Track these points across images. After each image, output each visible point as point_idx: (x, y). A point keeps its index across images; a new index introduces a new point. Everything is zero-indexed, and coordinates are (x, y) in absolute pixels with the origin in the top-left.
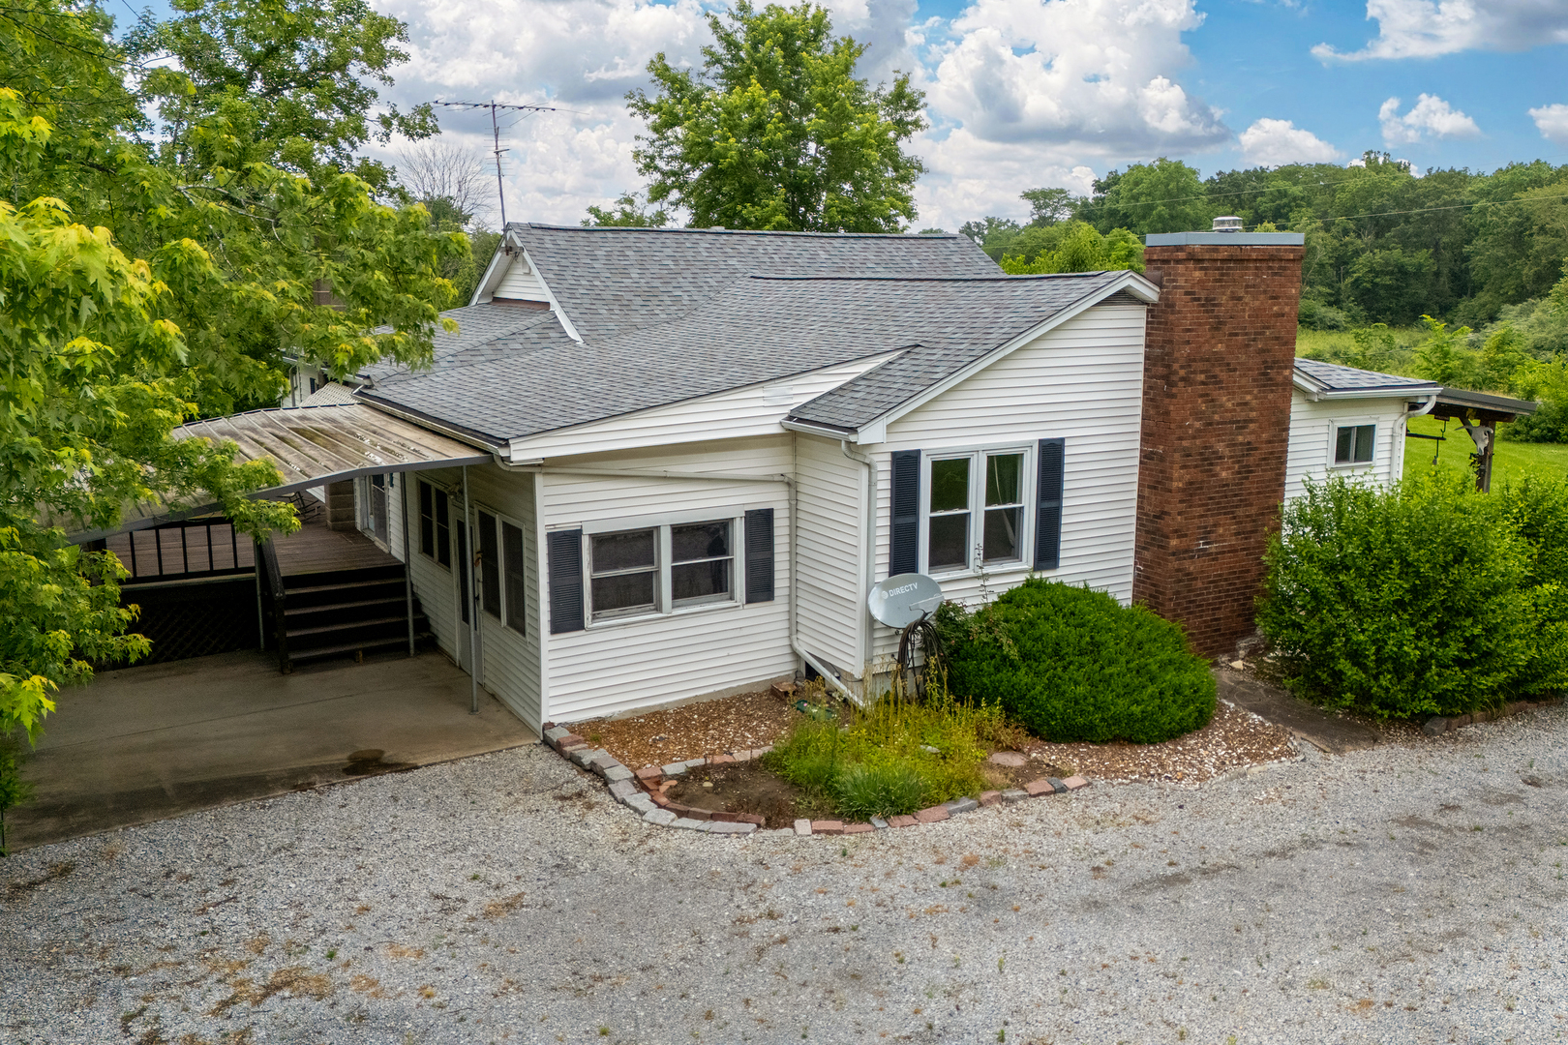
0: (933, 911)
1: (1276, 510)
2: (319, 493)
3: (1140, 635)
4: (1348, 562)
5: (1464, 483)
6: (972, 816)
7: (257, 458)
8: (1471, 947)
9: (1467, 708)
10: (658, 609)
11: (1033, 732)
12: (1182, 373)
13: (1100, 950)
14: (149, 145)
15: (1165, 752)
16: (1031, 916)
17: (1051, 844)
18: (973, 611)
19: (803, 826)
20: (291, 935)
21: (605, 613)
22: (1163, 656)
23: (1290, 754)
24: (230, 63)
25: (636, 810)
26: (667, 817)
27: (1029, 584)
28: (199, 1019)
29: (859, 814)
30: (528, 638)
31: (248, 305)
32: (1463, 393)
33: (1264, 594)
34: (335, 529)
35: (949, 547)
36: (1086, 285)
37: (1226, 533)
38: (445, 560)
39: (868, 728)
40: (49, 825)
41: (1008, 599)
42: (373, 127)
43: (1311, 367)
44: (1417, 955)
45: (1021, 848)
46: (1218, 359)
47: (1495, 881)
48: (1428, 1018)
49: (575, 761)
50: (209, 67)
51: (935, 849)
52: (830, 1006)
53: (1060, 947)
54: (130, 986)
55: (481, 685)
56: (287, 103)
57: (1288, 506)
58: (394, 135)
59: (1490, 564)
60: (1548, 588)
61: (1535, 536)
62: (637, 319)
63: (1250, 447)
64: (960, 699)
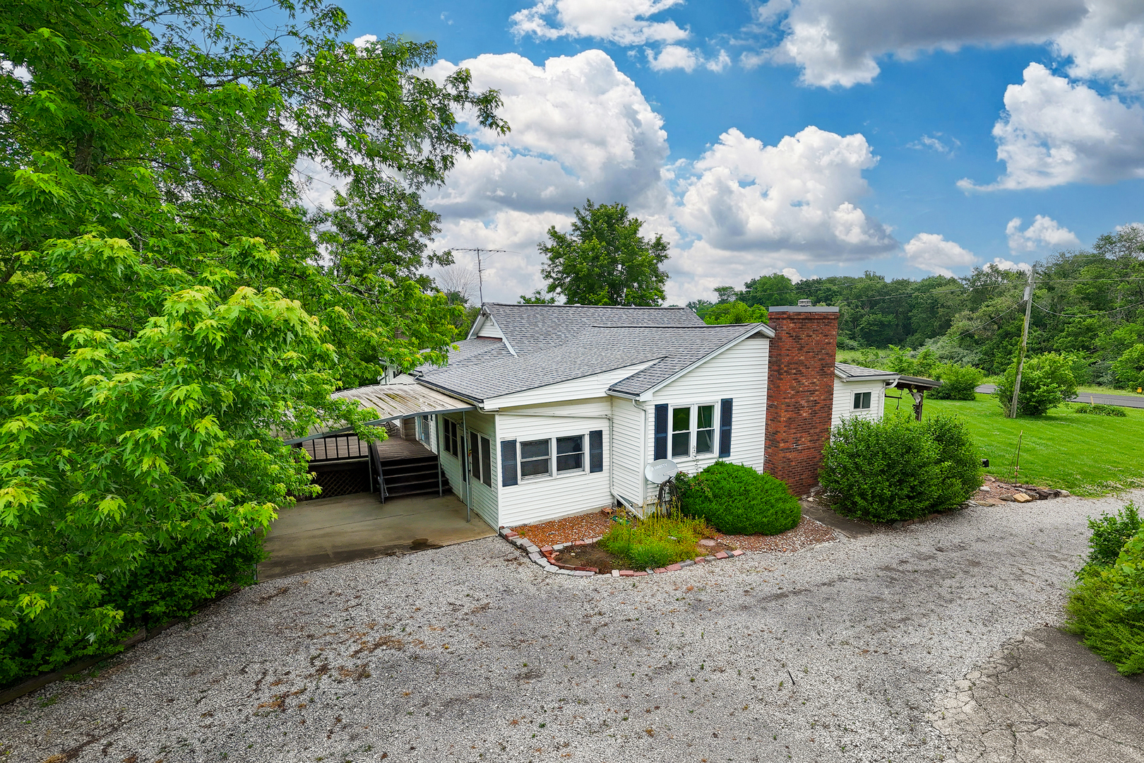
0: (673, 612)
1: (827, 430)
2: (397, 423)
3: (767, 487)
4: (860, 453)
5: (909, 418)
6: (691, 568)
7: (369, 407)
8: (912, 625)
9: (911, 517)
10: (551, 475)
11: (719, 531)
12: (785, 369)
13: (748, 628)
14: (322, 267)
15: (778, 539)
16: (717, 613)
17: (727, 580)
18: (692, 476)
19: (616, 573)
20: (386, 621)
21: (526, 477)
22: (777, 496)
23: (833, 539)
24: (359, 230)
25: (541, 566)
26: (554, 569)
27: (717, 464)
28: (345, 659)
29: (641, 568)
30: (492, 489)
31: (364, 339)
32: (910, 378)
33: (822, 468)
34: (406, 440)
35: (681, 447)
36: (742, 329)
37: (805, 440)
38: (455, 454)
39: (645, 529)
40: (277, 570)
41: (707, 471)
42: (425, 261)
43: (842, 366)
44: (888, 629)
45: (713, 583)
46: (802, 363)
47: (923, 595)
48: (893, 658)
49: (513, 544)
50: (350, 232)
51: (675, 584)
52: (625, 653)
53: (729, 627)
54: (314, 644)
55: (472, 510)
56: (385, 248)
57: (833, 429)
58: (435, 264)
59: (921, 454)
60: (947, 464)
61: (942, 441)
62: (541, 345)
63: (816, 402)
64: (686, 516)
